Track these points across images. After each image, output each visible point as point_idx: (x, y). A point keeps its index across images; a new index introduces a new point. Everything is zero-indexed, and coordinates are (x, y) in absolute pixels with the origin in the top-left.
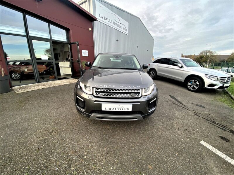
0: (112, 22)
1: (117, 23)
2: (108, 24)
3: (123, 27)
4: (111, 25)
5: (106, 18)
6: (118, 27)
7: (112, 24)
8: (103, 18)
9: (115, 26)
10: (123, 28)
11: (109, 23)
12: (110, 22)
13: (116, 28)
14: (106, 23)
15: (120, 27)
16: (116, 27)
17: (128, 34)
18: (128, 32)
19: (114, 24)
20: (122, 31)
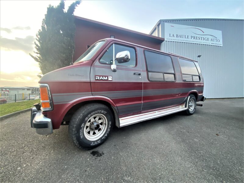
0: (190, 37)
1: (198, 36)
2: (183, 40)
4: (187, 41)
5: (179, 36)
6: (200, 41)
7: (189, 39)
8: (175, 36)
9: (195, 40)
10: (210, 39)
12: (186, 37)
13: (197, 42)
14: (179, 40)
15: (204, 39)
17: (222, 46)
18: (221, 43)
19: (193, 38)
20: (210, 43)
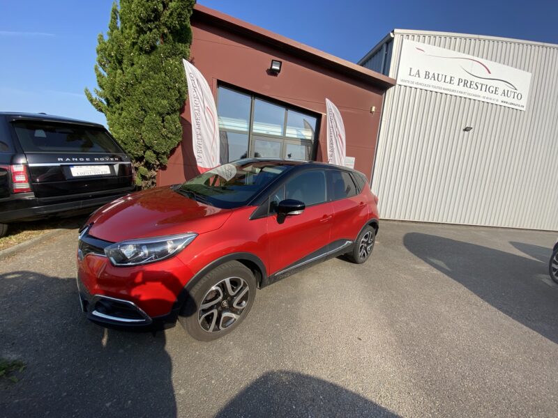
0: (456, 81)
1: (476, 80)
2: (439, 88)
3: (502, 87)
4: (448, 90)
5: (431, 76)
7: (454, 86)
8: (422, 74)
9: (465, 89)
10: (500, 92)
11: (441, 84)
12: (448, 79)
13: (469, 94)
14: (429, 86)
15: (488, 89)
16: (472, 91)
17: (524, 109)
18: (524, 102)
19: (462, 84)
